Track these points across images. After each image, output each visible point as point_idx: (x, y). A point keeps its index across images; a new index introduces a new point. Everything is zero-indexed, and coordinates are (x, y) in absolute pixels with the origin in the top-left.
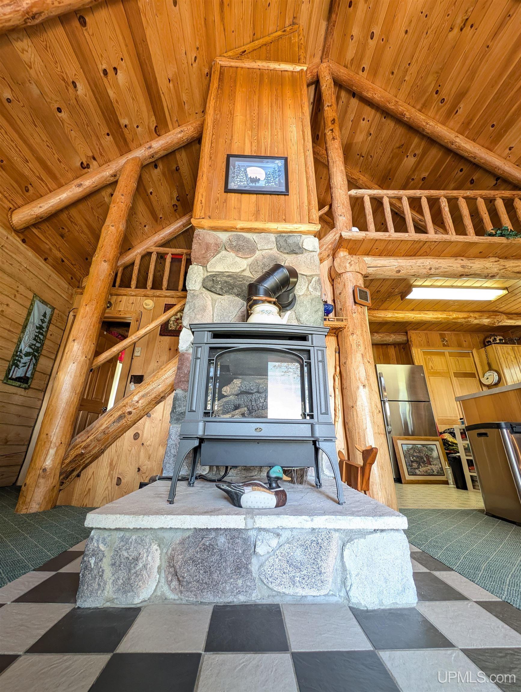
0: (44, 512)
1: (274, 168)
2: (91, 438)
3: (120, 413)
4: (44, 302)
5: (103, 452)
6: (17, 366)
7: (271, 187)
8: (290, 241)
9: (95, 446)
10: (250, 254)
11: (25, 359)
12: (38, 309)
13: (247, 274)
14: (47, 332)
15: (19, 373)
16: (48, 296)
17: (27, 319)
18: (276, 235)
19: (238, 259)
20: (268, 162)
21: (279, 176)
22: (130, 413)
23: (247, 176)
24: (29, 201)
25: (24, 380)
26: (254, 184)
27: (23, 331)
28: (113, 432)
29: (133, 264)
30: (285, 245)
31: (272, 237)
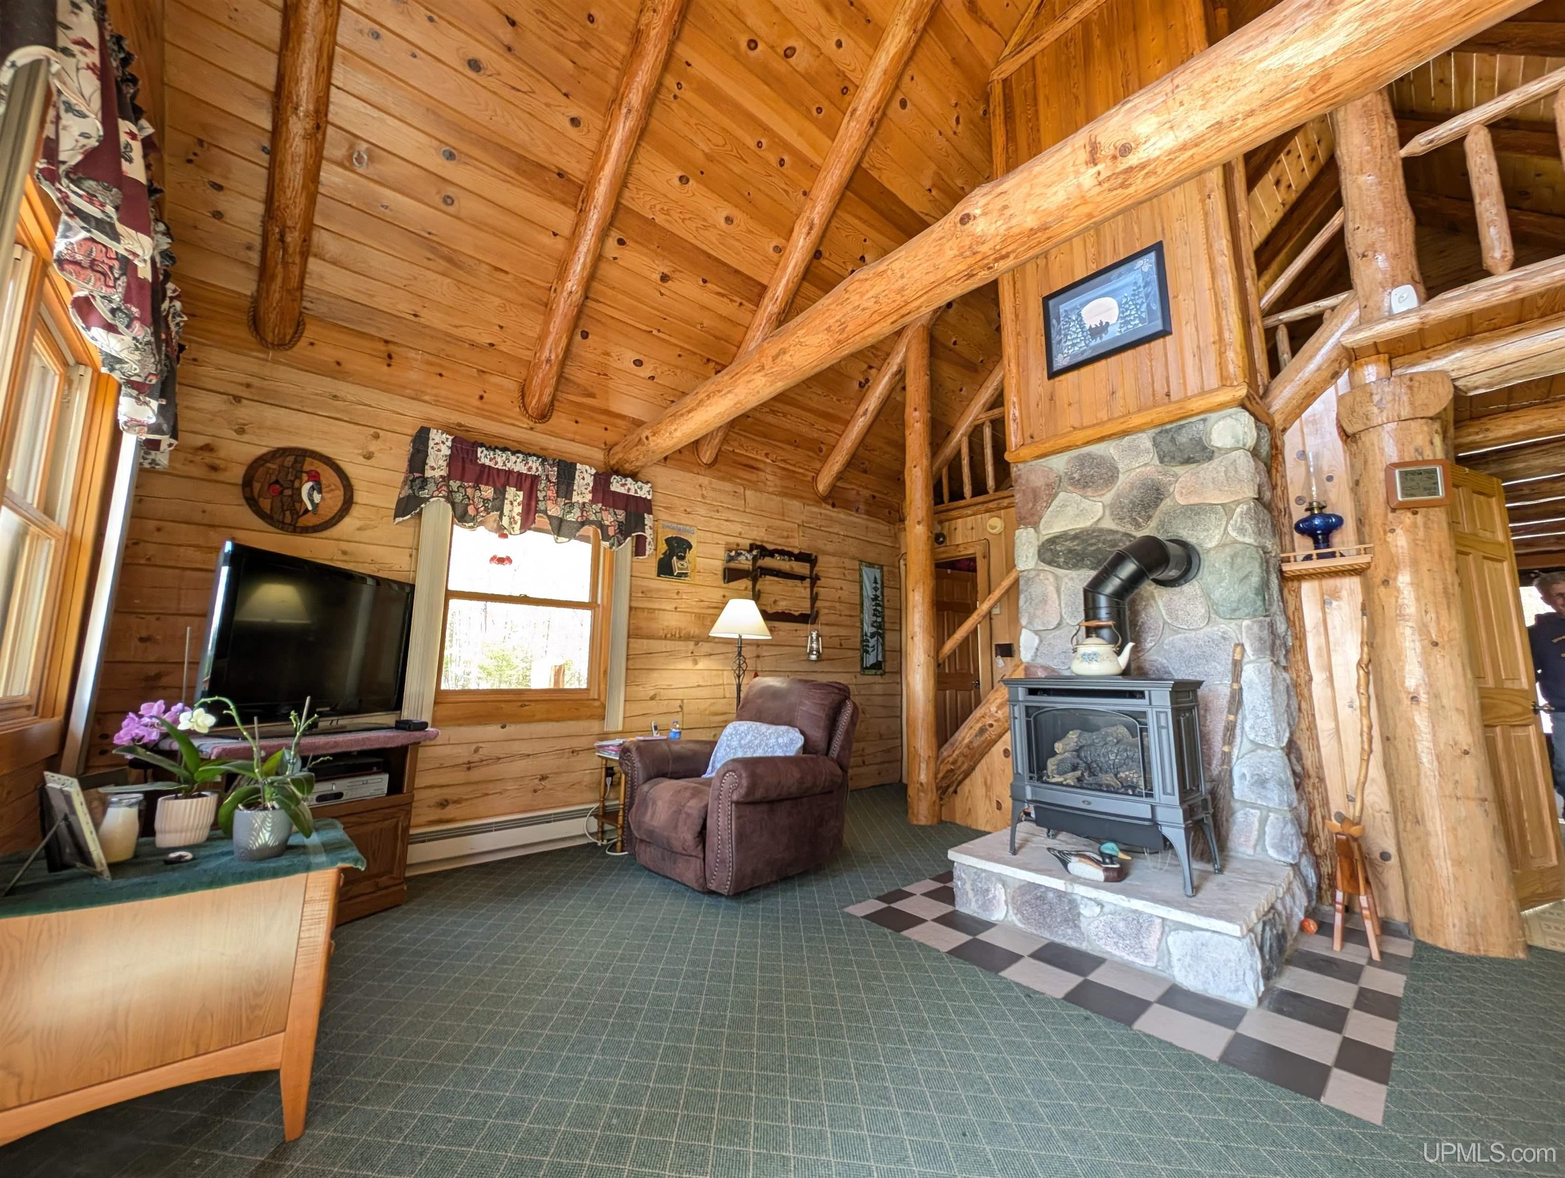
0: (931, 826)
1: (1136, 283)
2: (957, 752)
3: (979, 725)
4: (871, 565)
5: (973, 769)
6: (867, 652)
7: (1135, 331)
8: (1183, 439)
9: (963, 763)
10: (1107, 486)
11: (872, 642)
12: (869, 575)
13: (1109, 524)
14: (883, 600)
15: (871, 660)
16: (871, 556)
17: (861, 595)
18: (1152, 432)
19: (1086, 503)
20: (1120, 275)
21: (1147, 296)
22: (991, 726)
23: (1082, 327)
24: (824, 460)
25: (877, 666)
26: (1098, 341)
27: (862, 612)
28: (980, 746)
29: (959, 453)
30: (1173, 449)
31: (1145, 440)
